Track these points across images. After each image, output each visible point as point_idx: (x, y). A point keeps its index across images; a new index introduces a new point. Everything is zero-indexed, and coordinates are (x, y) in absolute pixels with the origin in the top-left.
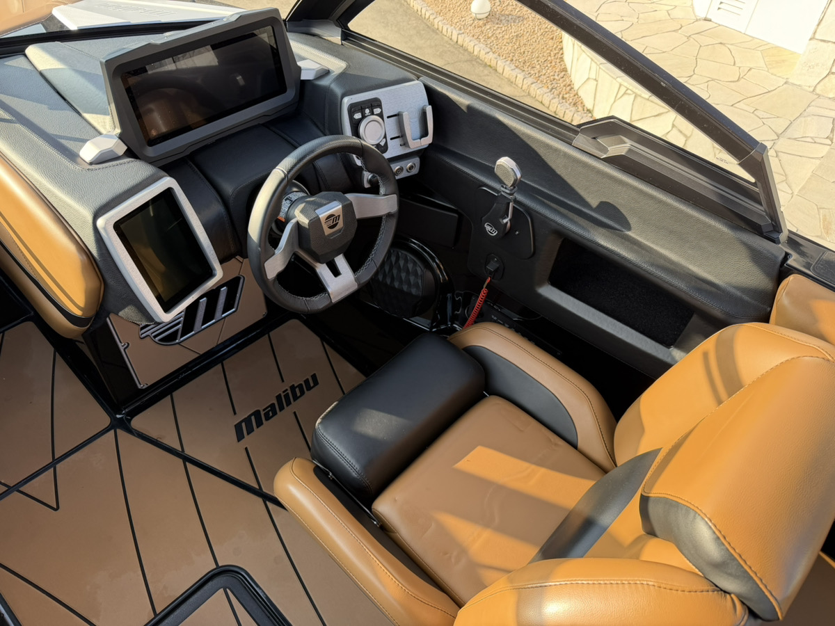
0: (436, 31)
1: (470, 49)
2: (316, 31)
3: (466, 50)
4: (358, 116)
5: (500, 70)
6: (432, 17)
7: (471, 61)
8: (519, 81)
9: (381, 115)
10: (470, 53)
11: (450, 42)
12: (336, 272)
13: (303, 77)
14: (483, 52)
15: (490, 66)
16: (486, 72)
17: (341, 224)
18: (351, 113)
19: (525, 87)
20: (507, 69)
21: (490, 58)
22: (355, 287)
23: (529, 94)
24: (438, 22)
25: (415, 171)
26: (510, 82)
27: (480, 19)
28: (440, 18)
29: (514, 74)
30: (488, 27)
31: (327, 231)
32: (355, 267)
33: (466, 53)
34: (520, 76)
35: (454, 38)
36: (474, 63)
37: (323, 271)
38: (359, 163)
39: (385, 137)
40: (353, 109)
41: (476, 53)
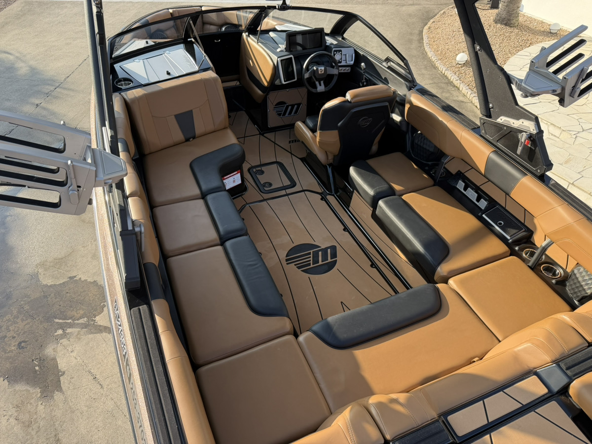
0: (435, 68)
1: (449, 78)
2: (336, 37)
3: (448, 78)
4: (335, 53)
5: (461, 89)
6: (435, 61)
7: (447, 83)
8: (468, 96)
9: (341, 54)
10: (449, 80)
11: (441, 74)
12: (320, 85)
13: (327, 44)
14: (455, 80)
15: (457, 87)
16: (453, 89)
17: (323, 72)
18: (334, 52)
19: (470, 98)
20: (464, 88)
21: (457, 83)
22: (324, 91)
23: (472, 102)
24: (437, 64)
25: (349, 71)
26: (464, 95)
27: (460, 64)
28: (439, 62)
29: (467, 91)
30: (463, 68)
31: (320, 73)
32: (325, 86)
33: (447, 80)
34: (469, 93)
35: (443, 72)
36: (449, 84)
37: (317, 83)
38: (334, 64)
39: (341, 59)
40: (335, 51)
41: (451, 80)
